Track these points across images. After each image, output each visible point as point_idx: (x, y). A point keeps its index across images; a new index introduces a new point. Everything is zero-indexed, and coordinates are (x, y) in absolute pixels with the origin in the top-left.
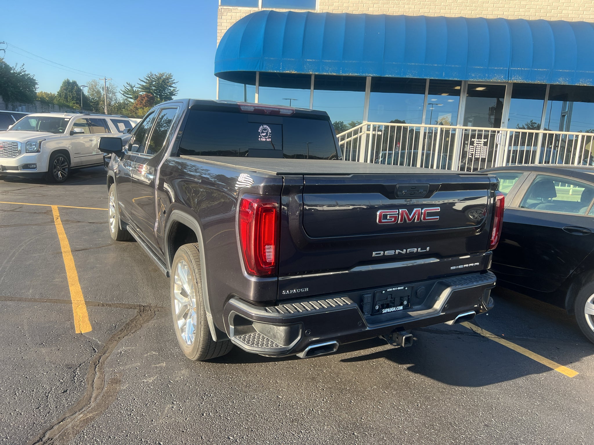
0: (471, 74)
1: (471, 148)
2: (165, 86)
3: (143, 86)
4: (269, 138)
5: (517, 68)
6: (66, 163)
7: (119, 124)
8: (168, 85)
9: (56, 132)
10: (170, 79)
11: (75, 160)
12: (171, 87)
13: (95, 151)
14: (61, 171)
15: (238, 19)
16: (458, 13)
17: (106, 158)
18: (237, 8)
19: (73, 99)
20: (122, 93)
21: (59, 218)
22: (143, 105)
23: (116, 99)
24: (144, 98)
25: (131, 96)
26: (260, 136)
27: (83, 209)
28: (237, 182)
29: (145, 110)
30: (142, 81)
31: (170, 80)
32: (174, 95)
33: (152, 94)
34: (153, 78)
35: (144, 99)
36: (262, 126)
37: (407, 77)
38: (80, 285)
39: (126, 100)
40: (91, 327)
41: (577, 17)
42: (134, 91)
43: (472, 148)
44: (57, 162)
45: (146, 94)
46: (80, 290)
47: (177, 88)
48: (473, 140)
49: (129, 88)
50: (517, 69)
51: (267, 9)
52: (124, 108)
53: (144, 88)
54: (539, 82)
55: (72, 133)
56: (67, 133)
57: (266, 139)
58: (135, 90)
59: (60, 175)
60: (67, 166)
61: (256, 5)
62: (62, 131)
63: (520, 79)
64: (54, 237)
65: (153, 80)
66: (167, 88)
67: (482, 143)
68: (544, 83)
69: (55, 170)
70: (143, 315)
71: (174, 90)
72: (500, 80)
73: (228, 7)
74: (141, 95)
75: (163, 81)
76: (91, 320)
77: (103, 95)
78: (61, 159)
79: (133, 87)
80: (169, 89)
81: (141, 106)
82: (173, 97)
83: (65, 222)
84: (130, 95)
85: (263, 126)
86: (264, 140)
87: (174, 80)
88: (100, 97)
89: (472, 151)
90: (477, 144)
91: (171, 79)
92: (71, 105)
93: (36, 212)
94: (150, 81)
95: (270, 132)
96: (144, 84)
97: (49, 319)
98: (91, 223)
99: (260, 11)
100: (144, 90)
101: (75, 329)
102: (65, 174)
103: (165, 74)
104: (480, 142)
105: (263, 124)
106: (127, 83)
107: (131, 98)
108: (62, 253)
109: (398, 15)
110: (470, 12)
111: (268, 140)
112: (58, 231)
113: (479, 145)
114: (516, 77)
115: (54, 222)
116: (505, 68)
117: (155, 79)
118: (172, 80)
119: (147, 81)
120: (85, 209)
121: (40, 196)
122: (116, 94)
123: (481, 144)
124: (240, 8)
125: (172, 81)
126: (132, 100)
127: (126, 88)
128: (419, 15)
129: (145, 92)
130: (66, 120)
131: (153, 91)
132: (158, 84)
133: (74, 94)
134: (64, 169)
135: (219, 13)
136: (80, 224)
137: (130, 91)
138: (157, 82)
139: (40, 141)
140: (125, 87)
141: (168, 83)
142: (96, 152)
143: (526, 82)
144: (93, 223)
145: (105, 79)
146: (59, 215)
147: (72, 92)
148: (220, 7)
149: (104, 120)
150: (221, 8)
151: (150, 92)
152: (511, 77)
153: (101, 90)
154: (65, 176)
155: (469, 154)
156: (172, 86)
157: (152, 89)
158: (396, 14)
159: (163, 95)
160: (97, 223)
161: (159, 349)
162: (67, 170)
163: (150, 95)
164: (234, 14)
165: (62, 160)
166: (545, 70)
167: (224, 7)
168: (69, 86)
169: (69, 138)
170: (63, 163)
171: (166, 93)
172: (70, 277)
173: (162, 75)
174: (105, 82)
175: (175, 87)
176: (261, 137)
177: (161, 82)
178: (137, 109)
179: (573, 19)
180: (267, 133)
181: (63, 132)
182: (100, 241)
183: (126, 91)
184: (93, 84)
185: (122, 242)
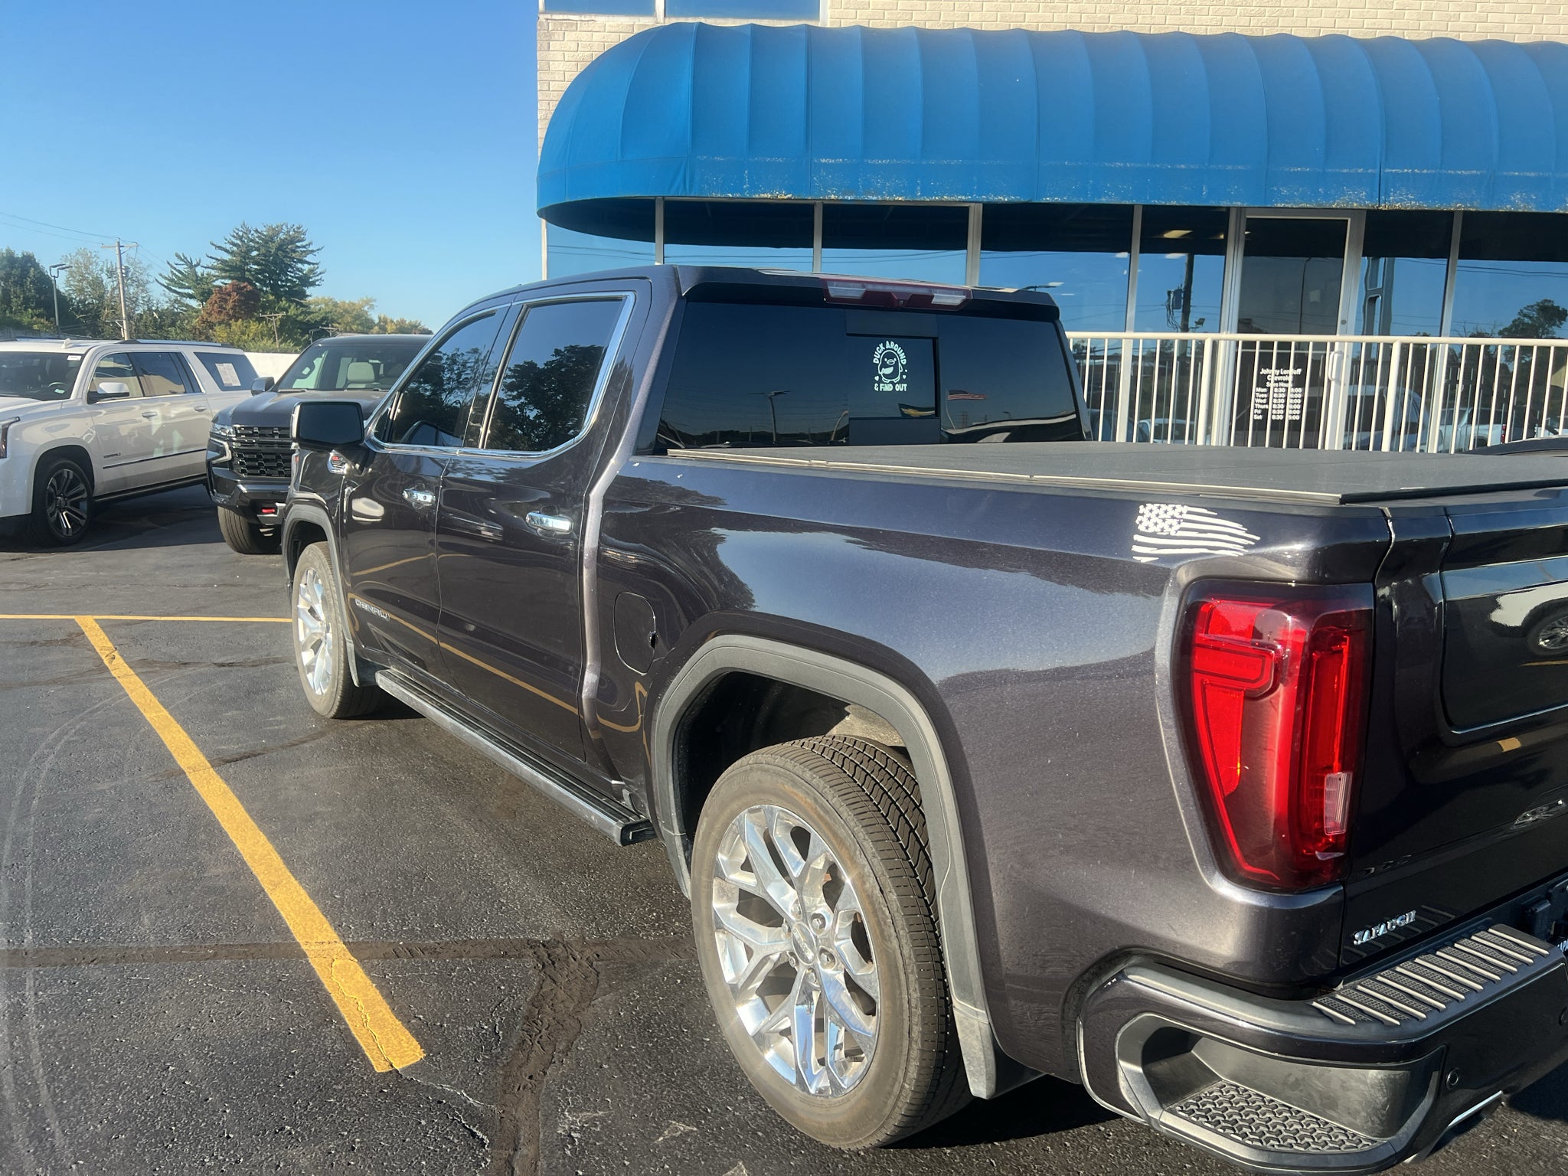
0: (1278, 189)
1: (1261, 393)
2: (287, 261)
3: (223, 262)
4: (901, 382)
5: (1403, 169)
6: (82, 487)
7: (220, 367)
8: (294, 258)
9: (48, 395)
10: (299, 241)
11: (104, 476)
12: (303, 262)
13: (160, 447)
14: (69, 510)
15: (597, 51)
16: (1214, 23)
17: (216, 465)
18: (593, 18)
19: (26, 302)
20: (164, 282)
21: (116, 654)
22: (228, 314)
23: (149, 300)
24: (229, 294)
25: (191, 292)
26: (877, 378)
27: (178, 622)
28: (1137, 537)
29: (234, 327)
30: (220, 248)
31: (299, 244)
32: (313, 284)
33: (250, 282)
34: (252, 241)
35: (228, 298)
36: (881, 345)
37: (1104, 200)
38: (300, 883)
39: (176, 301)
40: (415, 1043)
41: (1527, 31)
42: (197, 276)
43: (1262, 396)
44: (55, 484)
45: (233, 285)
46: (310, 902)
47: (320, 265)
48: (1263, 371)
49: (183, 268)
50: (1401, 171)
51: (690, 20)
52: (173, 324)
53: (227, 268)
54: (1460, 207)
55: (93, 397)
56: (80, 396)
57: (894, 384)
58: (202, 275)
59: (66, 524)
60: (85, 495)
61: (648, 9)
62: (62, 392)
63: (1411, 200)
64: (131, 718)
65: (252, 244)
66: (290, 266)
67: (1290, 379)
68: (1473, 207)
69: (50, 509)
70: (563, 981)
71: (311, 271)
72: (1356, 202)
73: (565, 17)
74: (220, 287)
75: (280, 248)
76: (404, 1015)
77: (109, 289)
78: (66, 476)
79: (196, 266)
80: (298, 269)
81: (222, 317)
82: (309, 291)
83: (144, 667)
84: (189, 288)
85: (884, 346)
86: (888, 388)
87: (310, 244)
88: (101, 297)
89: (1263, 404)
90: (1276, 382)
91: (303, 240)
92: (26, 320)
93: (36, 641)
94: (243, 249)
95: (904, 362)
96: (227, 257)
97: (257, 1023)
98: (222, 665)
99: (659, 25)
100: (228, 274)
101: (364, 1056)
102: (81, 517)
103: (284, 227)
104: (1284, 378)
105: (884, 338)
106: (178, 256)
107: (191, 297)
108: (184, 773)
109: (1051, 30)
110: (1244, 21)
111: (899, 388)
112: (134, 697)
113: (1281, 384)
114: (1401, 195)
115: (106, 669)
116: (1370, 171)
117: (258, 243)
118: (304, 243)
119: (235, 248)
120: (183, 622)
121: (24, 590)
122: (148, 286)
123: (1287, 382)
124: (601, 19)
125: (304, 247)
126: (194, 303)
127: (175, 269)
128: (1107, 31)
129: (230, 278)
130: (70, 358)
131: (253, 275)
132: (265, 255)
133: (30, 291)
134: (76, 504)
135: (541, 35)
136: (189, 671)
137: (186, 277)
138: (263, 250)
139: (3, 426)
140: (172, 266)
141: (294, 251)
142: (163, 448)
143: (1425, 207)
144: (230, 665)
145: (120, 246)
146: (110, 645)
147: (22, 285)
148: (542, 17)
149: (179, 355)
150: (547, 19)
151: (243, 279)
152: (1387, 195)
153: (104, 277)
154: (80, 525)
155: (1256, 411)
156: (306, 259)
157: (249, 270)
158: (1045, 30)
159: (282, 286)
160: (241, 664)
161: (687, 1109)
162: (84, 505)
163: (245, 287)
164: (585, 36)
165: (71, 477)
166: (1474, 172)
167: (555, 17)
168: (12, 268)
169: (85, 411)
170: (73, 484)
171: (291, 281)
172: (252, 857)
173: (276, 232)
174: (120, 254)
175: (313, 264)
176: (880, 381)
177: (273, 251)
178: (211, 326)
179: (1517, 36)
180: (896, 366)
181: (67, 395)
182: (281, 723)
183: (175, 274)
184: (81, 260)
185: (352, 723)
